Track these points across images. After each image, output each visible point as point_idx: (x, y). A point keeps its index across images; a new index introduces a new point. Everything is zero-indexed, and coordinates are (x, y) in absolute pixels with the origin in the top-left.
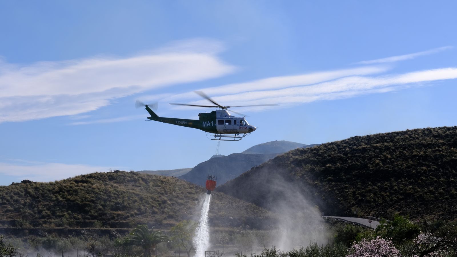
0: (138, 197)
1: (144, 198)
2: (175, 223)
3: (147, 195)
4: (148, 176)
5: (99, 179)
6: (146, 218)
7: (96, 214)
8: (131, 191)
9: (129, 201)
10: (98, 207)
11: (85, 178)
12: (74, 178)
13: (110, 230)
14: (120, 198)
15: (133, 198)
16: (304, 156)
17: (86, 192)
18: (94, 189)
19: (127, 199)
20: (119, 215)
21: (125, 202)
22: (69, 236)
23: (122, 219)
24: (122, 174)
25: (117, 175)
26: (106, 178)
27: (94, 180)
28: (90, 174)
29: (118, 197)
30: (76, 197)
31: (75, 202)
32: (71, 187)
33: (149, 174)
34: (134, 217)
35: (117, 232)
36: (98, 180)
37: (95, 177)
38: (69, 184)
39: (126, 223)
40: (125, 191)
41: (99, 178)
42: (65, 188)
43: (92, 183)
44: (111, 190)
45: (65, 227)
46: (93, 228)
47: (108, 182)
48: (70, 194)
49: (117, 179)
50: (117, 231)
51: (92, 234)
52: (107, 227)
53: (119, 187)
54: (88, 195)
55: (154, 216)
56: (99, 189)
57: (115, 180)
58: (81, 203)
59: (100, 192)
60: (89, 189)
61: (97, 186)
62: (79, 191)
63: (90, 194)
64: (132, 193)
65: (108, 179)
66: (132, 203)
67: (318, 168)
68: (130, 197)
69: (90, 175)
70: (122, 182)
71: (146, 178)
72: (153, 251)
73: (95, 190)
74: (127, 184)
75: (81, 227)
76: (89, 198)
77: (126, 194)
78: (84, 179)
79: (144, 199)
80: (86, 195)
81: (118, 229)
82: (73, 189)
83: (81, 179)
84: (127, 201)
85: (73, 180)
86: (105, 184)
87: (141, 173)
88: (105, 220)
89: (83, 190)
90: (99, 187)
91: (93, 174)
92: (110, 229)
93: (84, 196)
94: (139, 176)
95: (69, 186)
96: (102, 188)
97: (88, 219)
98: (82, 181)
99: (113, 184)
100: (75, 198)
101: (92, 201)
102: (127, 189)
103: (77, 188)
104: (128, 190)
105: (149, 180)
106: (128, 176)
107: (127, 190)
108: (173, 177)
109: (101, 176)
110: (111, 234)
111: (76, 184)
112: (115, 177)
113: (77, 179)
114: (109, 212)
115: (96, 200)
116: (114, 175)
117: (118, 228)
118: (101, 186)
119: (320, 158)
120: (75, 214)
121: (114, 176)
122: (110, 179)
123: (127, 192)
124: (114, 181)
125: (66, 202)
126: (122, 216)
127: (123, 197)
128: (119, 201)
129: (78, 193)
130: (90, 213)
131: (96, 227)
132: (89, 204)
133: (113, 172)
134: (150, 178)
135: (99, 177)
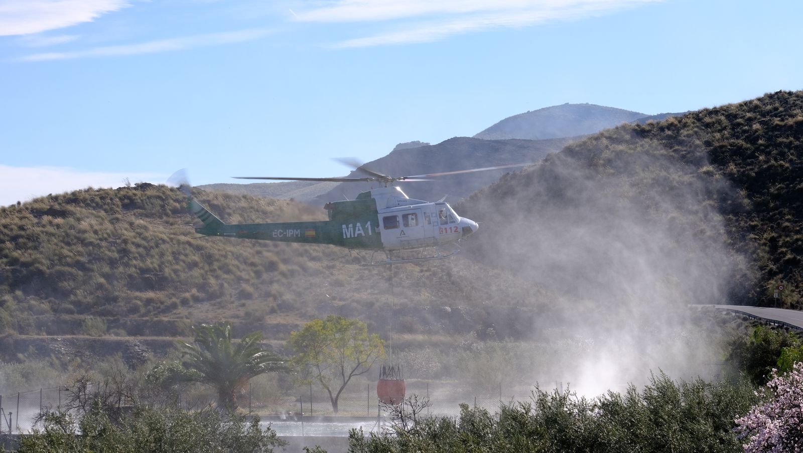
0: (202, 254)
1: (217, 257)
2: (298, 323)
3: (224, 249)
4: (227, 197)
5: (98, 207)
6: (220, 310)
7: (89, 299)
8: (183, 238)
9: (177, 263)
10: (95, 281)
11: (60, 204)
12: (30, 204)
13: (128, 341)
14: (152, 256)
15: (186, 255)
16: (642, 146)
17: (62, 241)
18: (85, 232)
19: (170, 258)
20: (149, 301)
21: (166, 267)
22: (20, 356)
23: (159, 312)
24: (157, 194)
25: (146, 195)
26: (114, 204)
27: (84, 210)
28: (74, 194)
29: (147, 255)
30: (36, 255)
31: (31, 268)
32: (21, 228)
33: (230, 192)
34: (191, 307)
35: (144, 348)
36: (94, 208)
37: (84, 200)
38: (17, 221)
39: (169, 322)
40: (165, 237)
41: (97, 204)
42: (6, 231)
43: (78, 215)
44: (129, 234)
45: (7, 334)
46: (81, 337)
47: (119, 214)
48: (18, 247)
49: (144, 205)
50: (147, 343)
51: (79, 352)
52: (117, 334)
53: (150, 227)
54: (69, 248)
55: (243, 305)
56: (96, 232)
57: (139, 208)
58: (48, 271)
59: (98, 241)
60: (68, 231)
61: (92, 226)
62: (43, 237)
63: (74, 247)
64: (183, 243)
65: (121, 207)
66: (184, 269)
67: (679, 177)
68: (180, 253)
69: (71, 197)
70: (158, 214)
71: (222, 204)
72: (241, 397)
73: (86, 235)
74: (171, 220)
75: (48, 334)
76: (70, 257)
77: (167, 245)
78: (57, 207)
79: (218, 260)
80: (62, 248)
81: (149, 338)
82: (28, 232)
83: (48, 207)
84: (171, 264)
85: (27, 209)
86: (114, 219)
87: (208, 190)
88: (114, 316)
89: (53, 235)
90: (96, 227)
91: (80, 192)
92: (127, 338)
93: (57, 252)
94: (205, 198)
95: (15, 224)
96: (106, 229)
97: (70, 312)
98: (52, 212)
99: (133, 219)
100: (33, 257)
101: (79, 265)
102: (171, 234)
103: (38, 229)
104: (174, 234)
105: (230, 208)
106: (174, 197)
107: (172, 236)
108: (292, 200)
109: (102, 198)
110: (131, 353)
111: (35, 220)
112: (139, 201)
113: (37, 206)
114: (124, 295)
115: (90, 262)
116: (135, 195)
117: (147, 336)
118: (101, 224)
119: (683, 151)
120: (34, 300)
121: (137, 197)
122: (126, 207)
123: (171, 239)
124: (136, 211)
125: (8, 267)
126: (159, 305)
127: (162, 255)
128: (151, 266)
129: (40, 243)
130: (72, 297)
131: (89, 334)
132: (71, 274)
133: (135, 189)
134: (233, 204)
135: (98, 199)
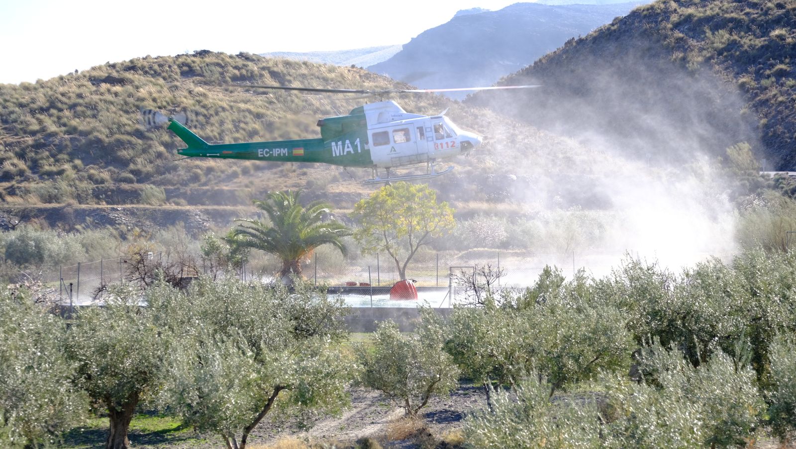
0: (262, 122)
1: (278, 125)
2: (361, 191)
3: (285, 117)
4: (287, 64)
5: (156, 74)
6: (282, 179)
7: (149, 168)
8: (242, 106)
9: (237, 131)
10: (155, 150)
11: (117, 71)
12: (88, 72)
13: (188, 211)
14: (212, 125)
15: (246, 123)
16: (711, 9)
17: (121, 110)
18: (143, 100)
19: (230, 126)
20: (210, 170)
21: (226, 135)
22: (78, 227)
23: (220, 181)
24: (216, 61)
25: (204, 62)
26: (172, 72)
27: (142, 77)
28: (132, 61)
29: (207, 123)
30: (94, 123)
31: (91, 137)
32: (80, 96)
33: (290, 59)
34: (252, 175)
35: (205, 217)
36: (153, 76)
37: (143, 68)
38: (75, 89)
39: (230, 191)
40: (225, 105)
41: (155, 72)
42: (64, 99)
43: (136, 83)
44: (188, 102)
45: (66, 203)
46: (141, 206)
47: (178, 81)
48: (77, 115)
49: (203, 73)
50: (207, 212)
51: (139, 221)
52: (177, 204)
53: (210, 94)
54: (127, 116)
55: (305, 174)
56: (154, 100)
57: (199, 75)
58: (107, 140)
59: (158, 109)
60: (128, 99)
61: (150, 93)
62: (101, 105)
63: (132, 115)
64: (243, 111)
65: (179, 74)
66: (244, 137)
67: (750, 40)
68: (239, 122)
69: (130, 65)
70: (217, 81)
71: (282, 72)
72: (306, 266)
73: (145, 103)
74: (231, 88)
75: (108, 203)
76: (129, 125)
77: (227, 113)
78: (115, 74)
79: (278, 129)
80: (121, 116)
81: (210, 207)
82: (87, 100)
83: (107, 75)
84: (231, 133)
85: (85, 76)
86: (173, 86)
87: (268, 57)
88: (173, 185)
89: (112, 103)
90: (155, 95)
91: (138, 60)
92: (188, 207)
93: (116, 120)
94: (264, 64)
95: (73, 93)
96: (165, 97)
97: (130, 181)
98: (110, 80)
99: (192, 86)
100: (91, 125)
101: (139, 134)
102: (231, 101)
103: (96, 98)
104: (235, 102)
105: (290, 75)
106: (234, 64)
107: (232, 104)
108: (353, 66)
109: (160, 66)
110: (192, 222)
111: (94, 88)
112: (198, 68)
113: (94, 74)
114: (184, 164)
115: (149, 130)
116: (194, 62)
117: (208, 205)
118: (160, 92)
119: (754, 14)
120: (93, 168)
121: (196, 65)
122: (184, 74)
123: (231, 107)
124: (195, 78)
125: (66, 136)
126: (219, 174)
127: (222, 123)
128: (211, 134)
129: (98, 112)
130: (132, 166)
131: (150, 204)
132: (130, 142)
133: (194, 56)
134: (293, 71)
135: (156, 67)
